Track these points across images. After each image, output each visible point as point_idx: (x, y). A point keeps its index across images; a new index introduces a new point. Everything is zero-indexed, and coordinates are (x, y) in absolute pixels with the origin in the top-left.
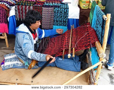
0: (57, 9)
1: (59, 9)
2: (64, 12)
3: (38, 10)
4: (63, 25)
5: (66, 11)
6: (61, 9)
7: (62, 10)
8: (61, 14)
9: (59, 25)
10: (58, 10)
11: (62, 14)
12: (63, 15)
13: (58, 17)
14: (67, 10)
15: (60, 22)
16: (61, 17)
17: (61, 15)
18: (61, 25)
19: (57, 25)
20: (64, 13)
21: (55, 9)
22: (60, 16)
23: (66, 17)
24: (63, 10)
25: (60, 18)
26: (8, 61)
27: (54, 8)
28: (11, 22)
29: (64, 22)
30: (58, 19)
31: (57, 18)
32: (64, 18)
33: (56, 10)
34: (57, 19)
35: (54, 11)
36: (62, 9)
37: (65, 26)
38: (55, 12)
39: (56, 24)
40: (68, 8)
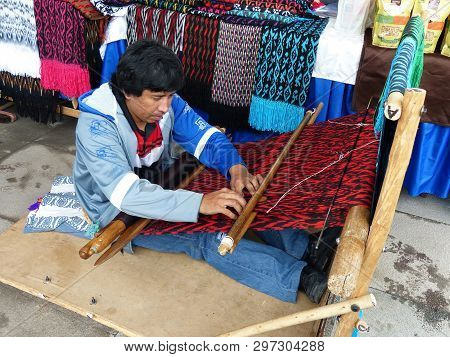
0: (272, 35)
1: (281, 37)
2: (300, 50)
3: (204, 29)
4: (290, 101)
5: (307, 46)
6: (288, 35)
7: (291, 42)
8: (287, 54)
9: (274, 99)
10: (277, 41)
11: (289, 56)
12: (293, 62)
13: (274, 65)
14: (310, 42)
15: (281, 88)
16: (287, 67)
17: (285, 61)
18: (281, 99)
19: (267, 97)
20: (300, 54)
21: (265, 35)
22: (282, 64)
23: (303, 71)
24: (297, 41)
25: (282, 71)
26: (53, 203)
27: (263, 31)
28: (109, 61)
29: (293, 88)
30: (272, 76)
31: (269, 69)
32: (297, 75)
33: (267, 38)
34: (270, 73)
35: (260, 43)
36: (293, 38)
37: (296, 103)
38: (264, 46)
39: (262, 93)
40: (318, 37)
